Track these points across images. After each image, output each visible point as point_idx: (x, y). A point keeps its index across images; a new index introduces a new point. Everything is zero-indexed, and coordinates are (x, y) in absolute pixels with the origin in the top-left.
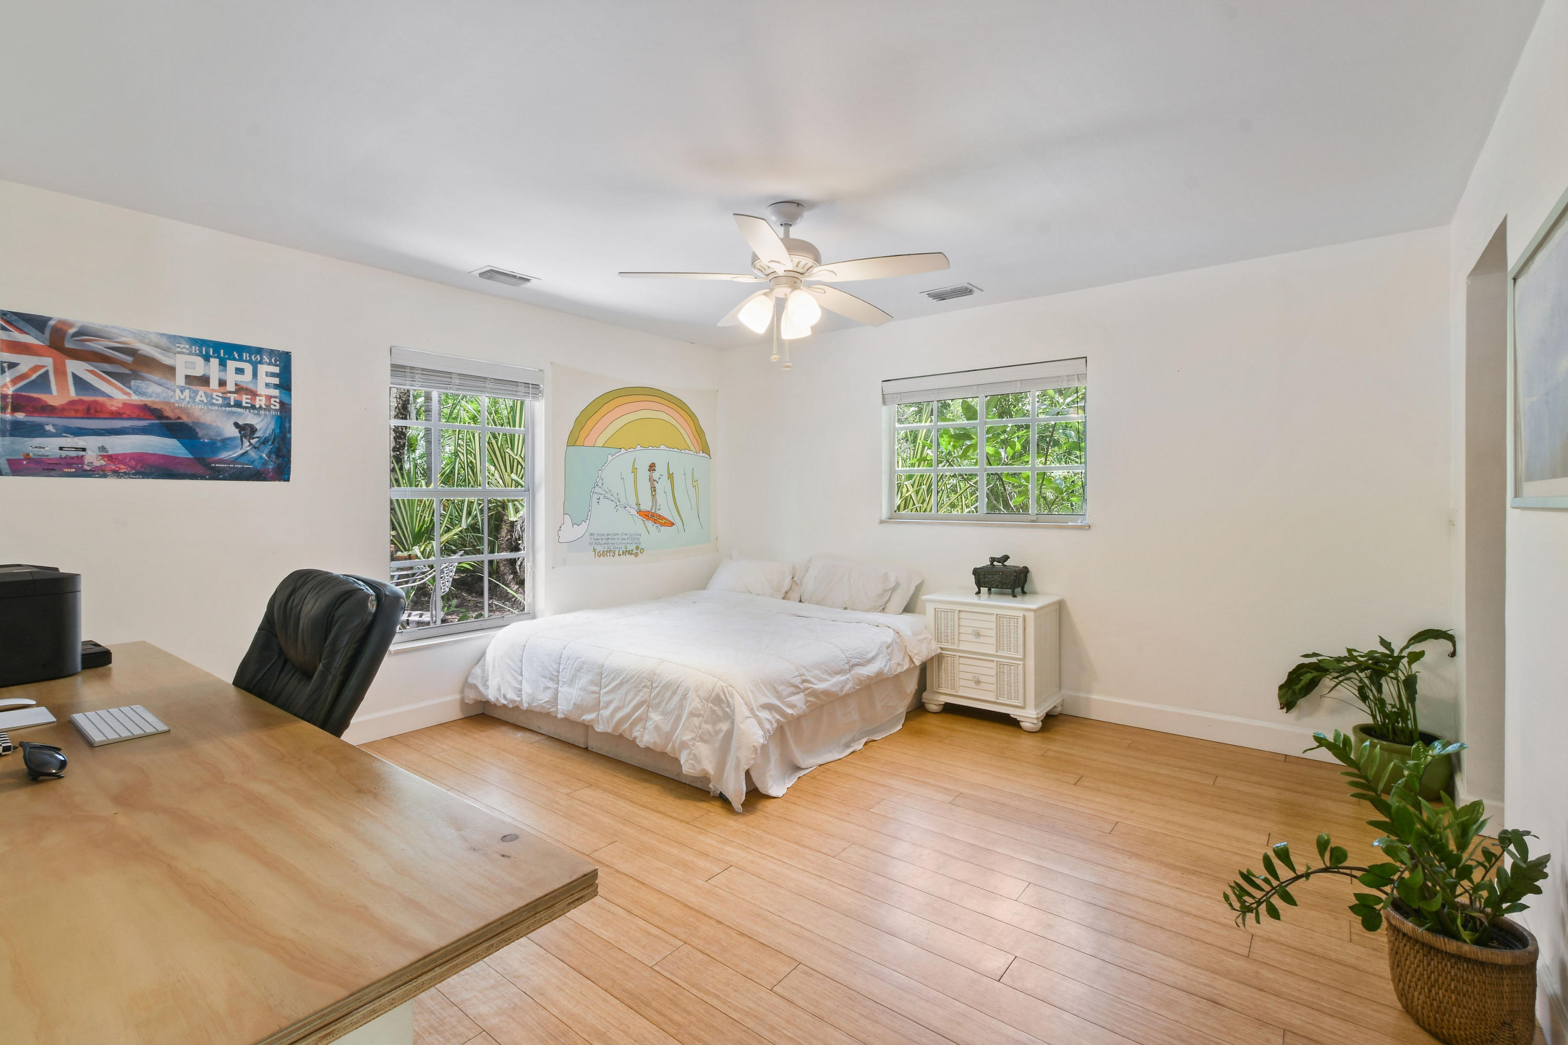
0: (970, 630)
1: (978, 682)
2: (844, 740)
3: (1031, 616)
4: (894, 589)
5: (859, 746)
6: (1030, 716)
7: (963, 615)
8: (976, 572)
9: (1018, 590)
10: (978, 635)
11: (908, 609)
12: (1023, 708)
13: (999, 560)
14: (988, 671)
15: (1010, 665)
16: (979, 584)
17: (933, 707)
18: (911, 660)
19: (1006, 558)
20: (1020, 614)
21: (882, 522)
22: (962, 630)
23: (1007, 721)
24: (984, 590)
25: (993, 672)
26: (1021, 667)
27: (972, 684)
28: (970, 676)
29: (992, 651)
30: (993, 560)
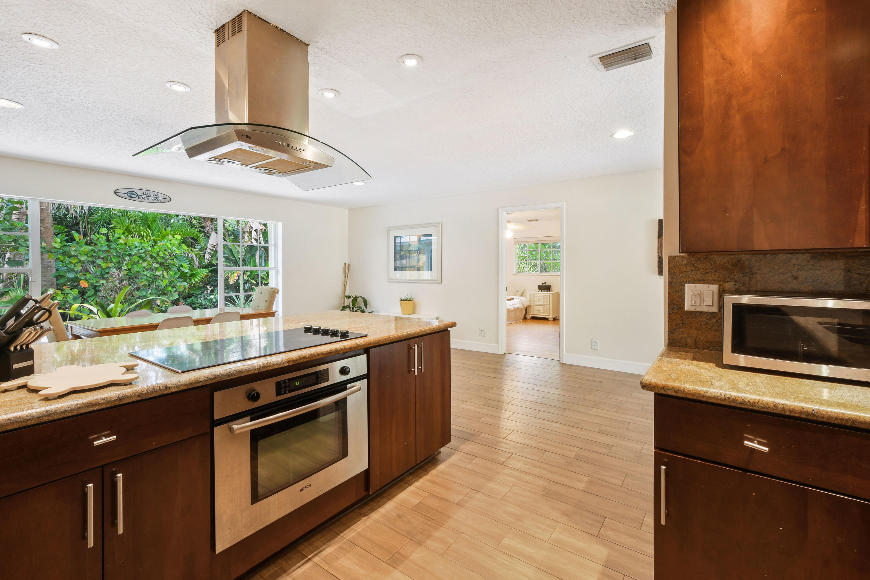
0: (537, 299)
1: (539, 311)
2: (511, 321)
3: (551, 295)
4: (518, 291)
5: (514, 322)
6: (551, 317)
7: (536, 296)
8: (538, 286)
9: (548, 290)
10: (539, 300)
11: (521, 296)
12: (549, 315)
13: (544, 283)
14: (541, 308)
15: (546, 306)
16: (539, 289)
17: (529, 318)
18: (524, 306)
19: (546, 283)
20: (549, 294)
21: (514, 275)
22: (536, 299)
23: (546, 319)
24: (540, 290)
25: (543, 308)
26: (549, 307)
27: (538, 312)
28: (537, 310)
29: (542, 303)
30: (542, 283)
